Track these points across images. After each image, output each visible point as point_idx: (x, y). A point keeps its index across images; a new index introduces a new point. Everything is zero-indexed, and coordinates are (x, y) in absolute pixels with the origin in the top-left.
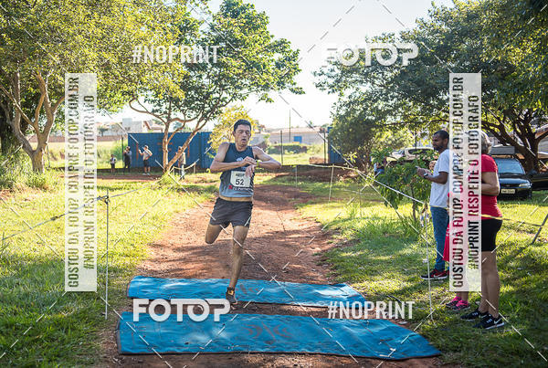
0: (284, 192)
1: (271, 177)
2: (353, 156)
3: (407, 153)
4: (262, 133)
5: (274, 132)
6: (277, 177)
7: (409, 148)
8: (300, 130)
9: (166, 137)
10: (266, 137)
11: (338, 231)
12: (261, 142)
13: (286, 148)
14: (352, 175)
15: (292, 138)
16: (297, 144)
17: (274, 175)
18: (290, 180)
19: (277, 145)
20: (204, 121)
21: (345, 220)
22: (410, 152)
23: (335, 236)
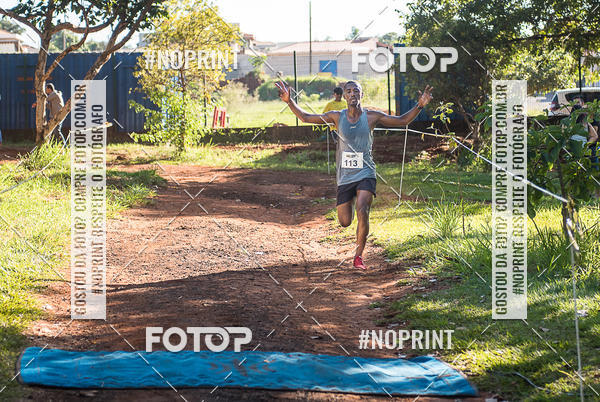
0: (303, 185)
1: (272, 152)
2: (445, 109)
3: (562, 101)
4: (247, 52)
5: (274, 51)
6: (286, 152)
7: (568, 90)
8: (332, 48)
9: (43, 65)
10: (258, 61)
11: (416, 261)
12: (247, 72)
13: (304, 86)
14: (446, 148)
15: (316, 66)
16: (326, 77)
17: (278, 148)
18: (314, 159)
19: (283, 79)
20: (126, 31)
21: (432, 240)
22: (570, 97)
23: (411, 272)
